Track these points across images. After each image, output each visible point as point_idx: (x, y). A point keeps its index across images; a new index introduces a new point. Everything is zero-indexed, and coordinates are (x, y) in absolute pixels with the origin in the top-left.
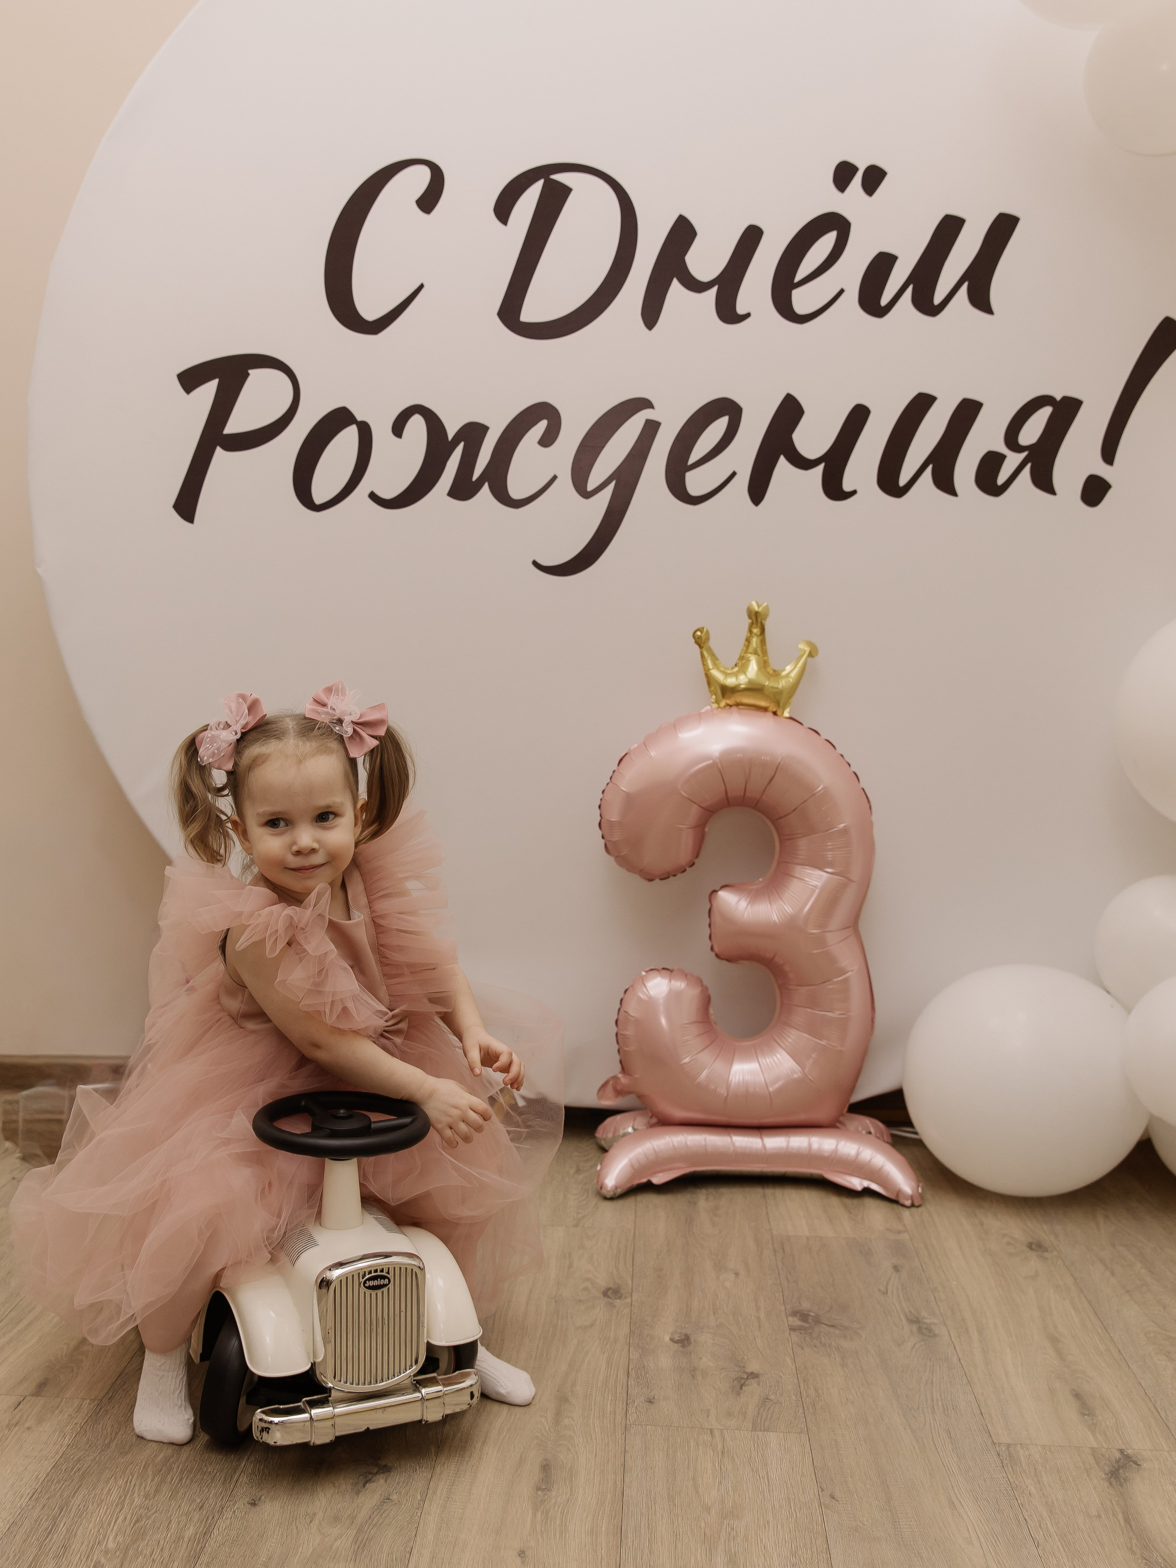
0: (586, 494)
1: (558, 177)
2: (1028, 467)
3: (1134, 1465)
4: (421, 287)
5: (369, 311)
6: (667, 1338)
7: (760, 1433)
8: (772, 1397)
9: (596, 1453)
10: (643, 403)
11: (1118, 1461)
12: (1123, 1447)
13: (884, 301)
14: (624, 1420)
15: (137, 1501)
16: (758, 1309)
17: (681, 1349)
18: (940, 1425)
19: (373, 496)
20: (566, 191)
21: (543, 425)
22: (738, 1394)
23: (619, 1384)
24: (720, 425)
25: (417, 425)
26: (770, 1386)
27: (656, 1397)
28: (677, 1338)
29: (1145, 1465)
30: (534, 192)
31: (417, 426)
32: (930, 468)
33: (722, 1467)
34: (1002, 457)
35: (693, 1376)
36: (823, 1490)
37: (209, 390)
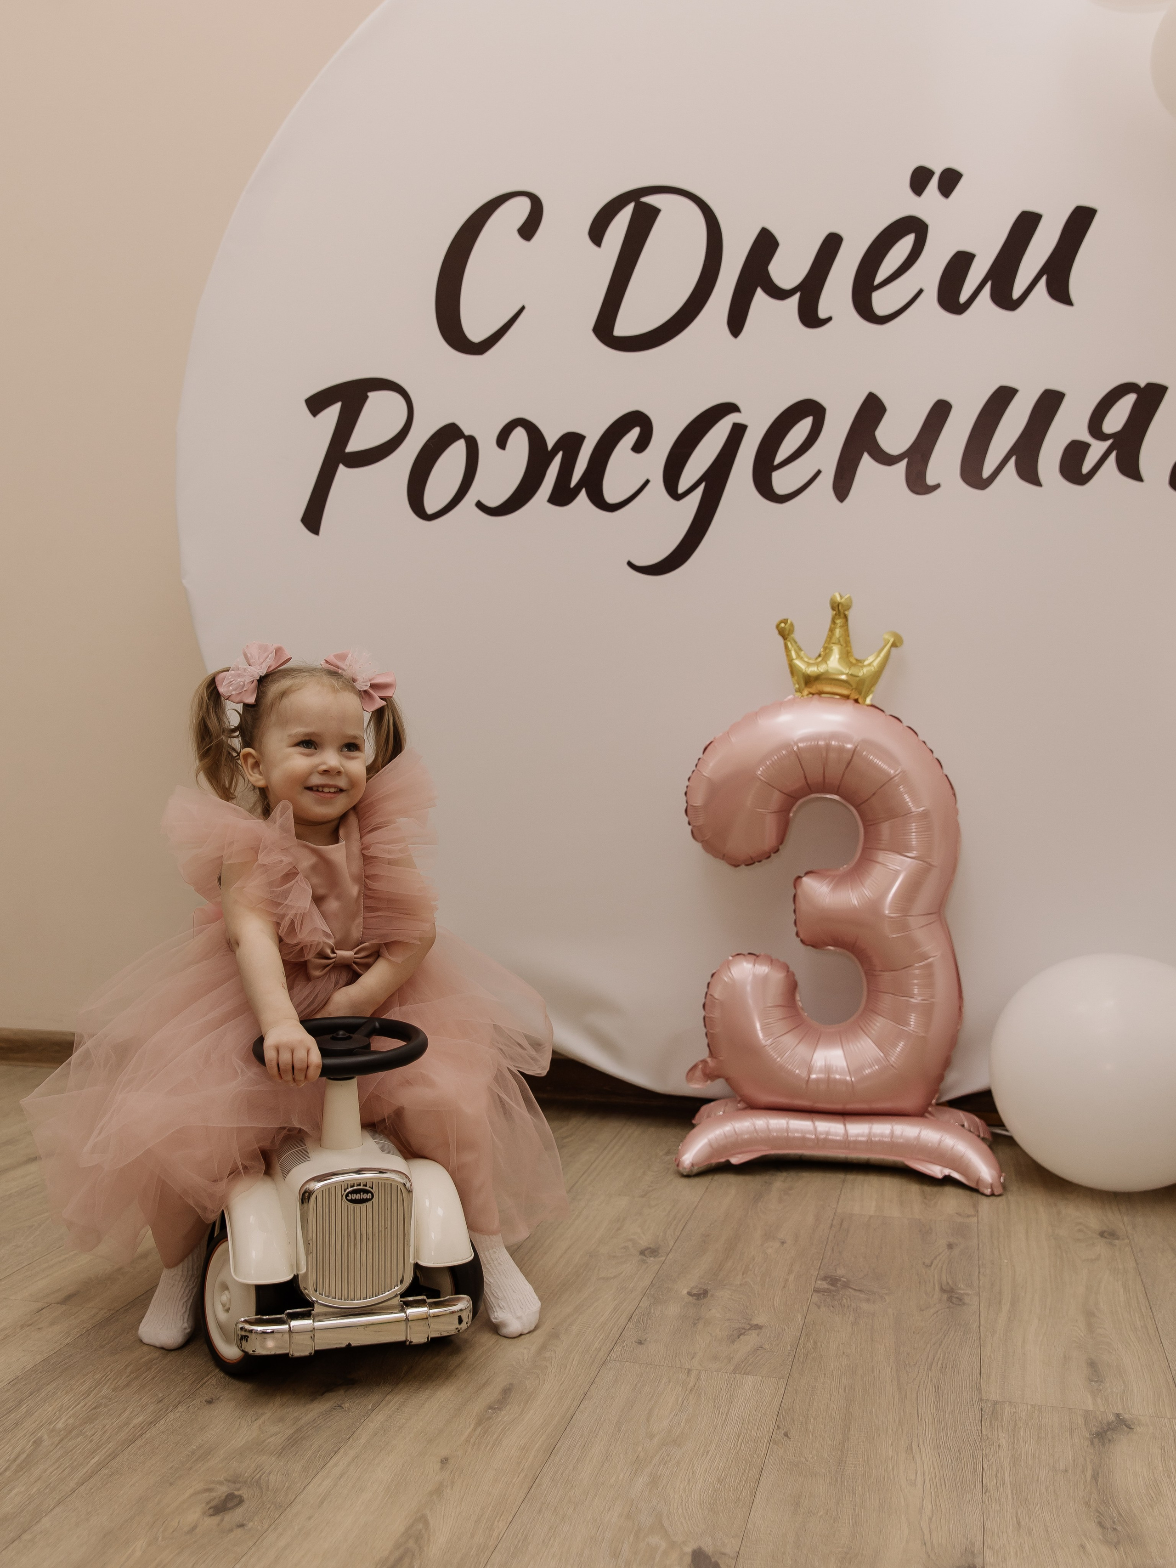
0: (677, 496)
1: (649, 200)
2: (1113, 455)
3: (1126, 1428)
4: (523, 308)
5: (475, 333)
6: (685, 1292)
7: (738, 1376)
8: (767, 1346)
9: (563, 1382)
10: (730, 408)
11: (1109, 1424)
12: (1121, 1412)
13: (963, 298)
14: (606, 1355)
15: (104, 1392)
16: (790, 1272)
17: (694, 1301)
18: (931, 1381)
19: (480, 505)
20: (654, 212)
21: (635, 432)
22: (733, 1342)
23: (616, 1326)
24: (804, 426)
25: (519, 436)
26: (770, 1337)
27: (648, 1339)
28: (695, 1292)
29: (1138, 1429)
30: (625, 215)
31: (519, 438)
32: (1013, 459)
33: (685, 1402)
34: (1086, 446)
35: (695, 1324)
36: (779, 1428)
37: (333, 412)
